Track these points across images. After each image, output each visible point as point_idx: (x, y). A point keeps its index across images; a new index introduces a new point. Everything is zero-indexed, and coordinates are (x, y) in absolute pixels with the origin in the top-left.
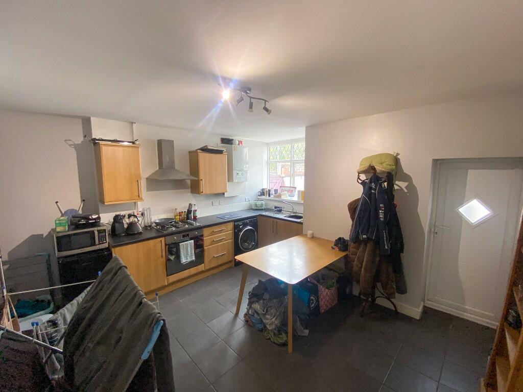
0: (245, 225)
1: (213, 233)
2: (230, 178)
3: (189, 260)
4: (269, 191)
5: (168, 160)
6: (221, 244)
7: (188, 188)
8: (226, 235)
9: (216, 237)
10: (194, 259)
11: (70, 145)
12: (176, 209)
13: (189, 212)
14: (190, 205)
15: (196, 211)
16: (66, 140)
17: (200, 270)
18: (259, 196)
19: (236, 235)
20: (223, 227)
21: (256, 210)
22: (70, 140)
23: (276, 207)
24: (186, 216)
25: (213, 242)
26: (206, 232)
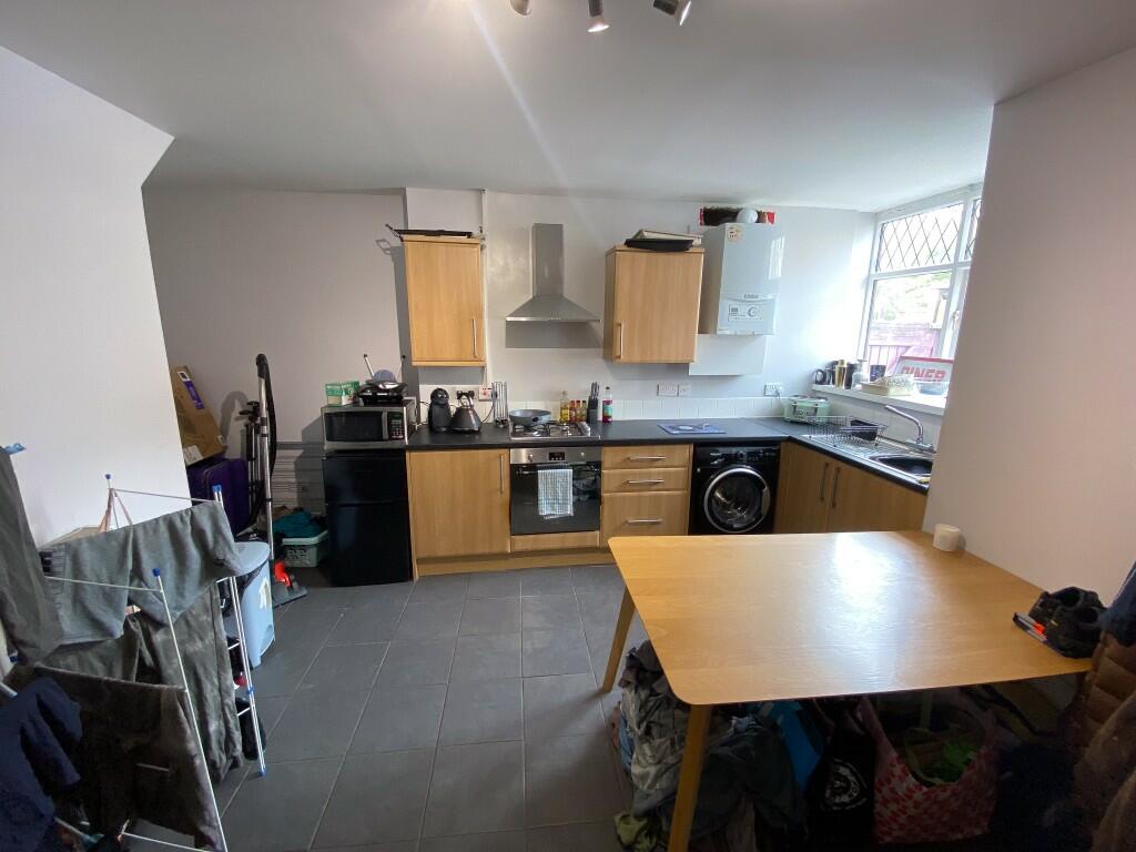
0: (731, 460)
1: (627, 463)
3: (558, 512)
4: (852, 368)
6: (650, 496)
7: (596, 345)
8: (666, 475)
9: (636, 475)
10: (570, 511)
11: (384, 250)
12: (564, 393)
13: (593, 404)
14: (595, 387)
15: (607, 403)
16: (378, 241)
17: (589, 543)
18: (817, 382)
19: (698, 482)
20: (658, 452)
21: (793, 422)
22: (384, 240)
23: (856, 422)
24: (584, 412)
25: (626, 486)
26: (609, 456)
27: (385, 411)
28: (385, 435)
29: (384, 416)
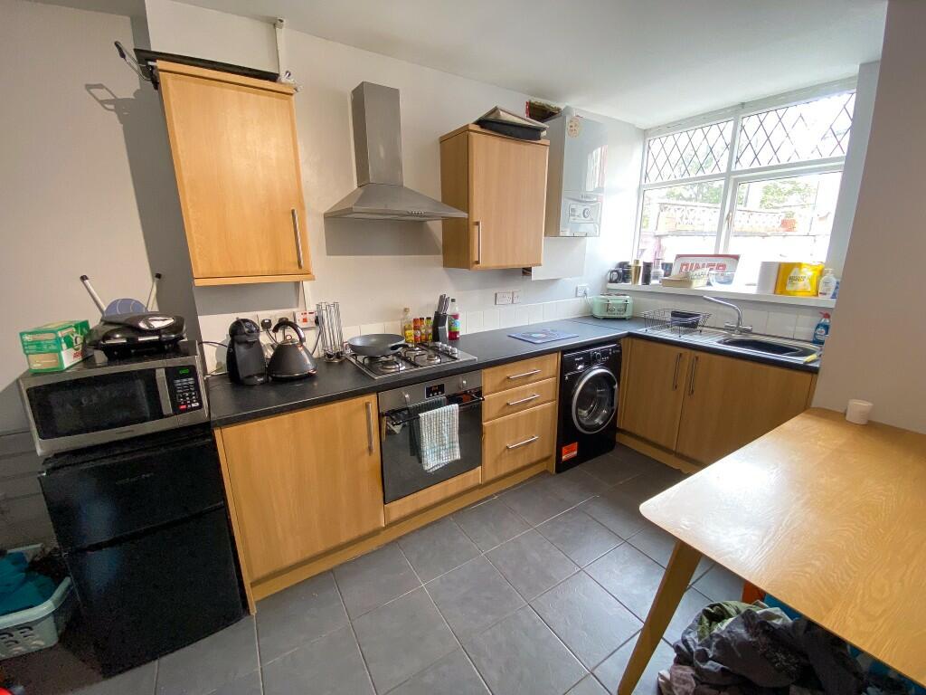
0: (590, 361)
1: (507, 382)
2: (553, 225)
3: (446, 460)
4: (648, 266)
5: (382, 154)
6: (527, 415)
7: (438, 254)
8: (538, 389)
9: (514, 395)
10: (458, 456)
11: (102, 102)
12: (406, 310)
13: (439, 319)
14: (443, 301)
15: (456, 317)
16: (88, 87)
17: (472, 483)
18: (611, 281)
19: (565, 388)
20: (533, 367)
22: (100, 86)
23: (675, 314)
24: (430, 331)
25: (507, 408)
26: (489, 379)
27: (160, 367)
28: (167, 406)
29: (161, 375)
